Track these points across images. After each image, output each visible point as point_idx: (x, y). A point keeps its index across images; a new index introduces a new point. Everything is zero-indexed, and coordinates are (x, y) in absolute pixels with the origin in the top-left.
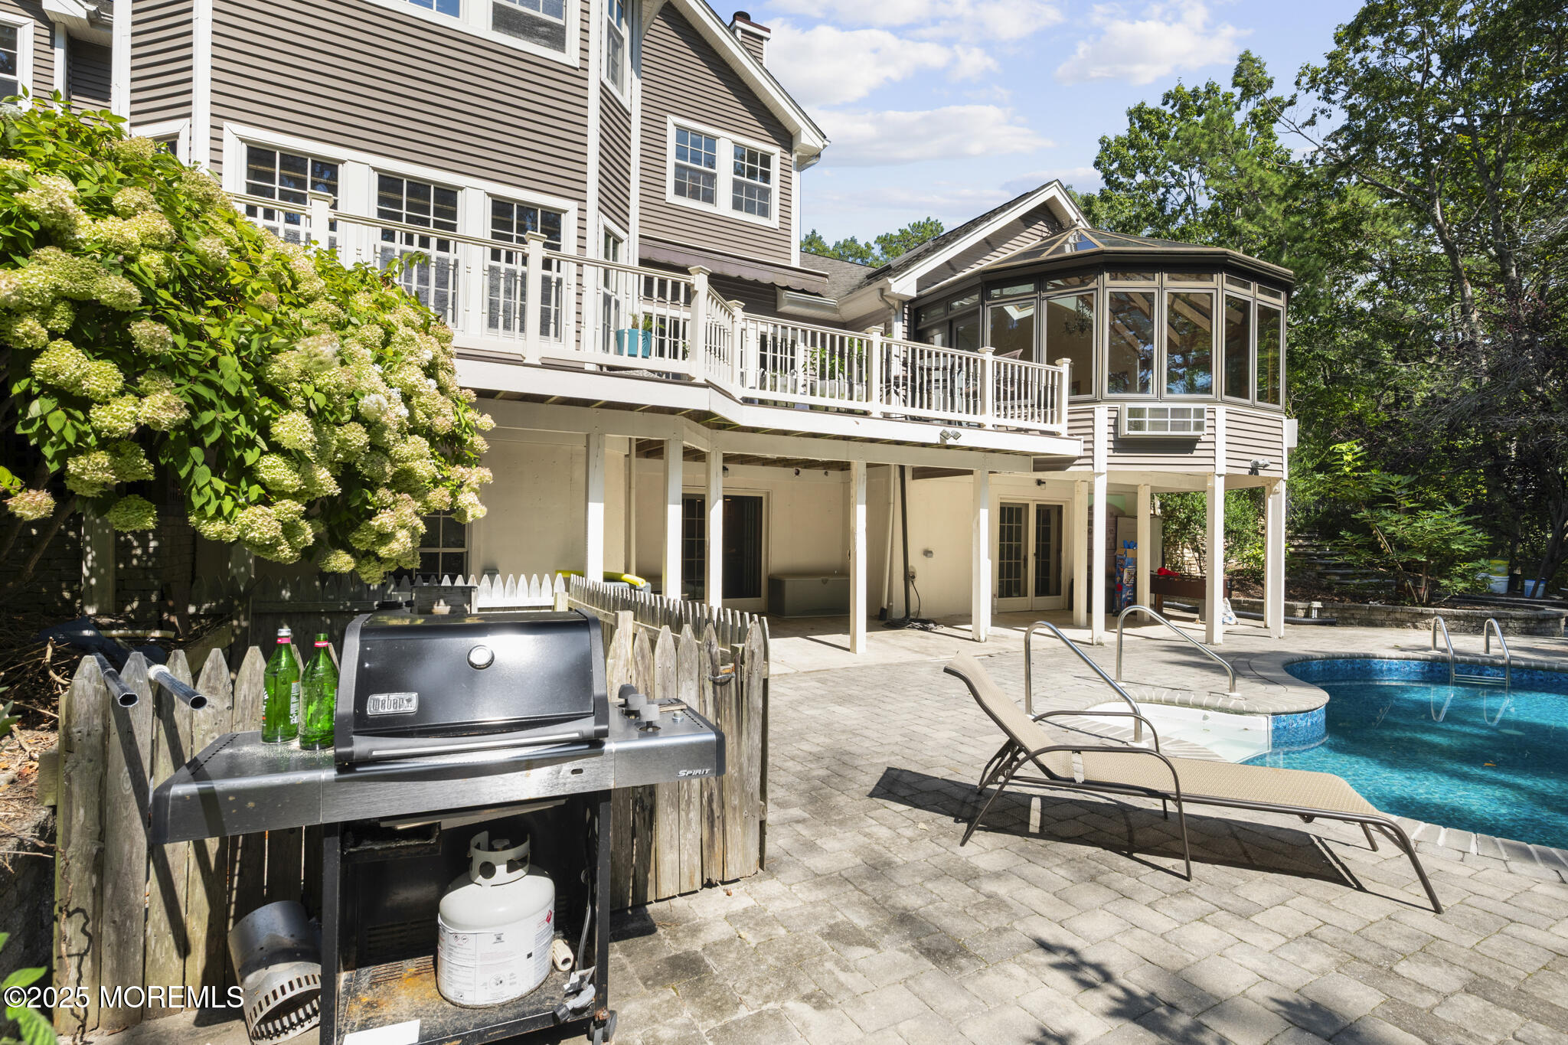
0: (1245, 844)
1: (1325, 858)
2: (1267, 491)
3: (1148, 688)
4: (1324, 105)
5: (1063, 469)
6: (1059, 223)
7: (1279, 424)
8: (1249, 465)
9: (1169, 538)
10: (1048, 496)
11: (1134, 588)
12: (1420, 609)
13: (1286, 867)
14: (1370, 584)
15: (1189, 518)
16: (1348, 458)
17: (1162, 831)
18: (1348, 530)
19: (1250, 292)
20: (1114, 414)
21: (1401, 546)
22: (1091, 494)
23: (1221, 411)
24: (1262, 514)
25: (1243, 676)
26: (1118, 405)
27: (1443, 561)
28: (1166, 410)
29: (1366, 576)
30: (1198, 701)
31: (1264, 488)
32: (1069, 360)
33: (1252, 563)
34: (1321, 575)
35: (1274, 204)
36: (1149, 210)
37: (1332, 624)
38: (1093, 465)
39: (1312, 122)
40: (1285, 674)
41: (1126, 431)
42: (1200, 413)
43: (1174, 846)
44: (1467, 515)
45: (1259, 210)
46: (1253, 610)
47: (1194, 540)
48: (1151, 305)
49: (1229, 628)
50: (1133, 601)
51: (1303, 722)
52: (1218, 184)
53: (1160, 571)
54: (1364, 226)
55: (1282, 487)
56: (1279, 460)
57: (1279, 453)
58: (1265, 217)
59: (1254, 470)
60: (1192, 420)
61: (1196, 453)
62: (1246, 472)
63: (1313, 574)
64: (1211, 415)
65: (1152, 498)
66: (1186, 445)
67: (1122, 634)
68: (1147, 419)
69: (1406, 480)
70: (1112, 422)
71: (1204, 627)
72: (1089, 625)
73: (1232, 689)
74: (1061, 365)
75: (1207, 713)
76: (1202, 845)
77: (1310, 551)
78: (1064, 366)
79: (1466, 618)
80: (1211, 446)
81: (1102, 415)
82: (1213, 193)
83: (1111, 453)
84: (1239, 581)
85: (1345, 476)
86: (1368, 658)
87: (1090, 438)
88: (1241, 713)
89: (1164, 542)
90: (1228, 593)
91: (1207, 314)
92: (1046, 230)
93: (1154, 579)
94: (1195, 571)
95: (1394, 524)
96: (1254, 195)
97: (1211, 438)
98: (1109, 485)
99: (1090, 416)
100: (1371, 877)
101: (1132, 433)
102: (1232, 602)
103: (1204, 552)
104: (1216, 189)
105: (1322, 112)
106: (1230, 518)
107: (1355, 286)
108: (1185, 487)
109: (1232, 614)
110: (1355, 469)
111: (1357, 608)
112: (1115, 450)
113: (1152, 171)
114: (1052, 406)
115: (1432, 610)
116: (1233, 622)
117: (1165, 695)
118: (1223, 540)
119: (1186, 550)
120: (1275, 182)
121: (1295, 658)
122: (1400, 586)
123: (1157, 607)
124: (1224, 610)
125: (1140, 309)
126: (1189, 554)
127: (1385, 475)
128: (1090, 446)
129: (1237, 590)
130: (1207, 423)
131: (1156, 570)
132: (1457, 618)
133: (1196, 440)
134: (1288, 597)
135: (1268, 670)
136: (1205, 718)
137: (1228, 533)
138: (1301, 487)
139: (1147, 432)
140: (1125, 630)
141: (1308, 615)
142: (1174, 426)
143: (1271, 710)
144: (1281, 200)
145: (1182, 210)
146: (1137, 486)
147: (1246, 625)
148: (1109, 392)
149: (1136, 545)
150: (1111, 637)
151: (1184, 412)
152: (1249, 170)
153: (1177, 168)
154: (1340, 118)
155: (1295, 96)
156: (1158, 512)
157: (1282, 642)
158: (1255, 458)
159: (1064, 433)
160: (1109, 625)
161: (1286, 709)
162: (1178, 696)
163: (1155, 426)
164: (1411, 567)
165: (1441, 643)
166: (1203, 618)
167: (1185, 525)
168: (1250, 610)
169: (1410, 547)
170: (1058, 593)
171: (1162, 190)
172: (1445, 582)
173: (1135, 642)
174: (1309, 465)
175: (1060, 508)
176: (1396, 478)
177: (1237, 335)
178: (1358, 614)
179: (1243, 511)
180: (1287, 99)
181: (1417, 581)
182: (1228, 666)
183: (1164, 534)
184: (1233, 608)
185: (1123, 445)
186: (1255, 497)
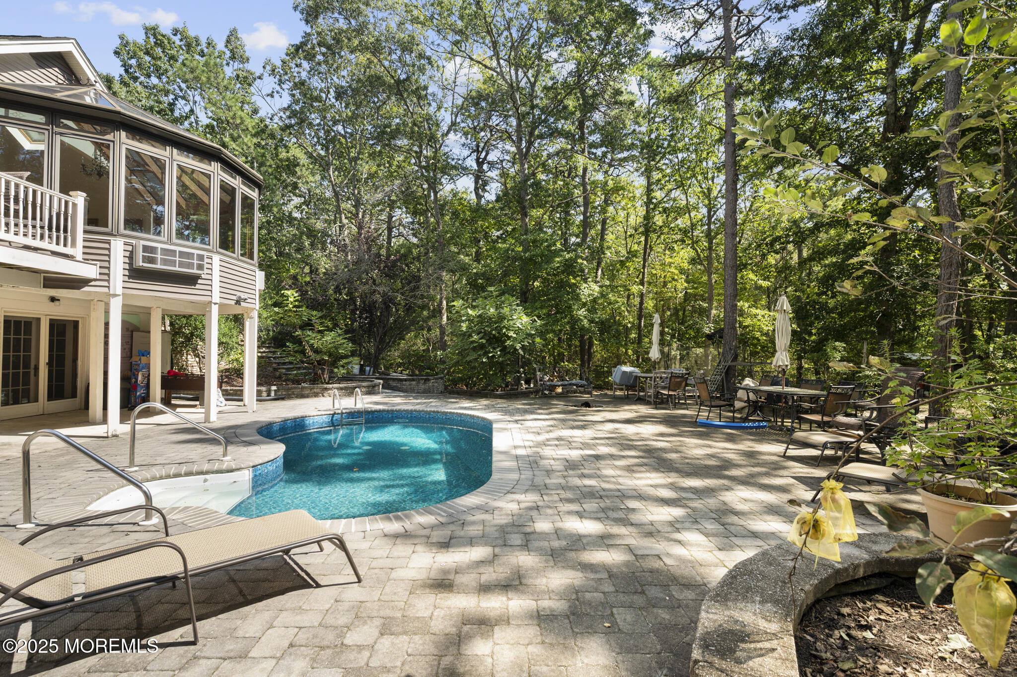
0: (240, 584)
1: (295, 571)
2: (245, 317)
3: (158, 467)
4: (278, 88)
5: (79, 288)
6: (76, 77)
7: (253, 273)
8: (235, 298)
9: (176, 348)
10: (62, 312)
11: (148, 386)
12: (325, 386)
13: (271, 591)
14: (302, 374)
15: (192, 334)
16: (291, 299)
17: (170, 603)
18: (291, 342)
19: (236, 182)
20: (130, 248)
21: (317, 351)
22: (107, 312)
23: (216, 259)
24: (242, 331)
25: (232, 443)
26: (133, 241)
27: (336, 358)
28: (175, 251)
29: (299, 368)
30: (199, 469)
31: (242, 315)
32: (85, 195)
33: (235, 364)
34: (275, 370)
35: (249, 137)
36: (161, 106)
37: (283, 399)
38: (108, 287)
39: (271, 95)
40: (259, 437)
41: (140, 263)
42: (201, 258)
43: (183, 613)
44: (346, 334)
45: (239, 137)
46: (236, 395)
47: (195, 349)
48: (163, 173)
49: (220, 409)
50: (146, 398)
51: (271, 468)
52: (214, 109)
53: (169, 372)
54: (297, 169)
55: (255, 314)
56: (253, 296)
57: (253, 292)
58: (244, 143)
59: (238, 302)
60: (195, 262)
61: (198, 286)
62: (233, 302)
63: (271, 369)
64: (209, 261)
65: (163, 318)
66: (191, 280)
67: (135, 424)
68: (159, 256)
69: (320, 314)
70: (128, 254)
71: (203, 410)
72: (105, 421)
73: (225, 455)
74: (76, 197)
75: (207, 476)
76: (207, 601)
77: (270, 355)
78: (79, 199)
79: (346, 388)
80: (209, 282)
81: (118, 247)
82: (210, 114)
83: (126, 279)
84: (227, 377)
85: (290, 310)
86: (303, 418)
87: (106, 264)
88: (232, 471)
89: (173, 350)
90: (220, 385)
91: (207, 192)
92: (62, 78)
93: (163, 378)
94: (196, 371)
95: (313, 339)
96: (237, 126)
97: (209, 277)
98: (124, 306)
99: (107, 246)
100: (322, 573)
101: (145, 265)
102: (223, 391)
103: (204, 357)
104: (212, 112)
105: (278, 92)
106: (222, 334)
107: (292, 203)
108: (188, 311)
109: (222, 399)
110: (294, 307)
111: (295, 388)
112: (130, 277)
113: (165, 79)
114: (65, 231)
115: (331, 386)
116: (223, 404)
117: (173, 470)
118: (217, 349)
119: (189, 357)
120: (250, 123)
121: (264, 424)
122: (316, 374)
123: (166, 401)
124: (217, 397)
125: (153, 172)
126: (192, 360)
127: (309, 311)
128: (106, 271)
129: (226, 382)
130: (206, 266)
131: (166, 372)
132: (341, 389)
133: (198, 277)
134: (259, 384)
135: (248, 436)
136: (205, 481)
137: (221, 344)
138: (265, 316)
139: (159, 266)
140: (137, 421)
141: (269, 395)
142: (181, 265)
143: (252, 464)
144: (254, 136)
145: (187, 117)
146: (150, 308)
147: (232, 406)
148: (125, 229)
149: (149, 353)
150: (126, 428)
151: (190, 255)
152: (234, 109)
153: (183, 86)
154: (286, 100)
155: (262, 75)
156: (168, 328)
157: (255, 414)
158: (239, 294)
159: (80, 257)
160: (123, 419)
161: (261, 462)
162: (184, 469)
163: (164, 262)
164: (321, 363)
165: (337, 406)
166: (202, 404)
167: (189, 339)
168: (234, 395)
169: (321, 352)
170: (74, 395)
171: (171, 97)
172: (336, 370)
173: (148, 429)
174: (270, 302)
175: (76, 324)
176: (314, 313)
177: (227, 210)
178: (297, 391)
179: (230, 329)
180: (257, 74)
181: (323, 370)
182: (220, 437)
183: (172, 344)
184: (223, 395)
185: (136, 273)
186: (238, 320)
